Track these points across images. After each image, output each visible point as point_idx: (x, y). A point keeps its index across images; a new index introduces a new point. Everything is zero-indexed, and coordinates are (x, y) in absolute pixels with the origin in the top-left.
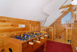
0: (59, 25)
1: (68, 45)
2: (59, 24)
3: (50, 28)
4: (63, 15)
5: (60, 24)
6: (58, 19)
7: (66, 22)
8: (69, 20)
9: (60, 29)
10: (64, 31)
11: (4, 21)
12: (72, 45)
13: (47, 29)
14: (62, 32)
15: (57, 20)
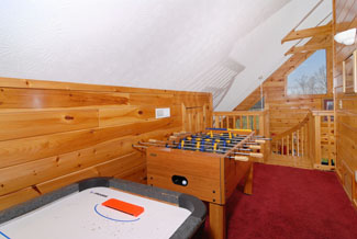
0: (279, 102)
1: (323, 172)
2: (275, 99)
3: (238, 118)
4: (291, 60)
5: (282, 98)
6: (271, 79)
7: (302, 85)
8: (313, 78)
9: (283, 116)
10: (302, 124)
11: (124, 101)
12: (338, 172)
13: (225, 120)
14: (295, 129)
15: (267, 80)
